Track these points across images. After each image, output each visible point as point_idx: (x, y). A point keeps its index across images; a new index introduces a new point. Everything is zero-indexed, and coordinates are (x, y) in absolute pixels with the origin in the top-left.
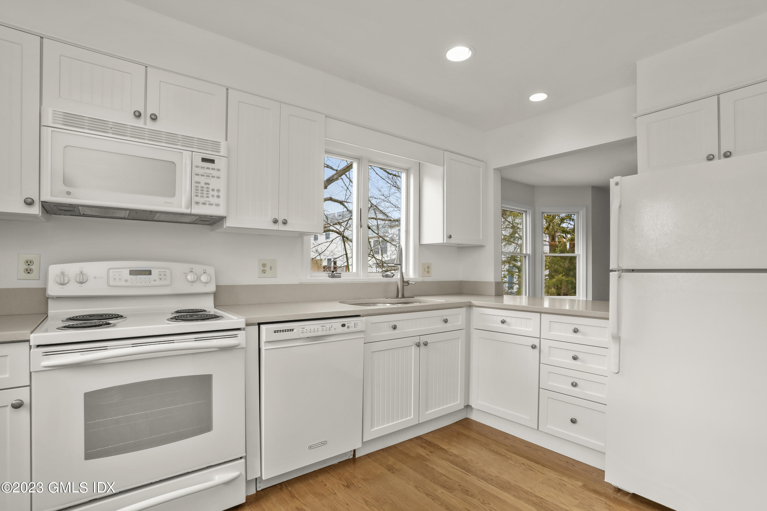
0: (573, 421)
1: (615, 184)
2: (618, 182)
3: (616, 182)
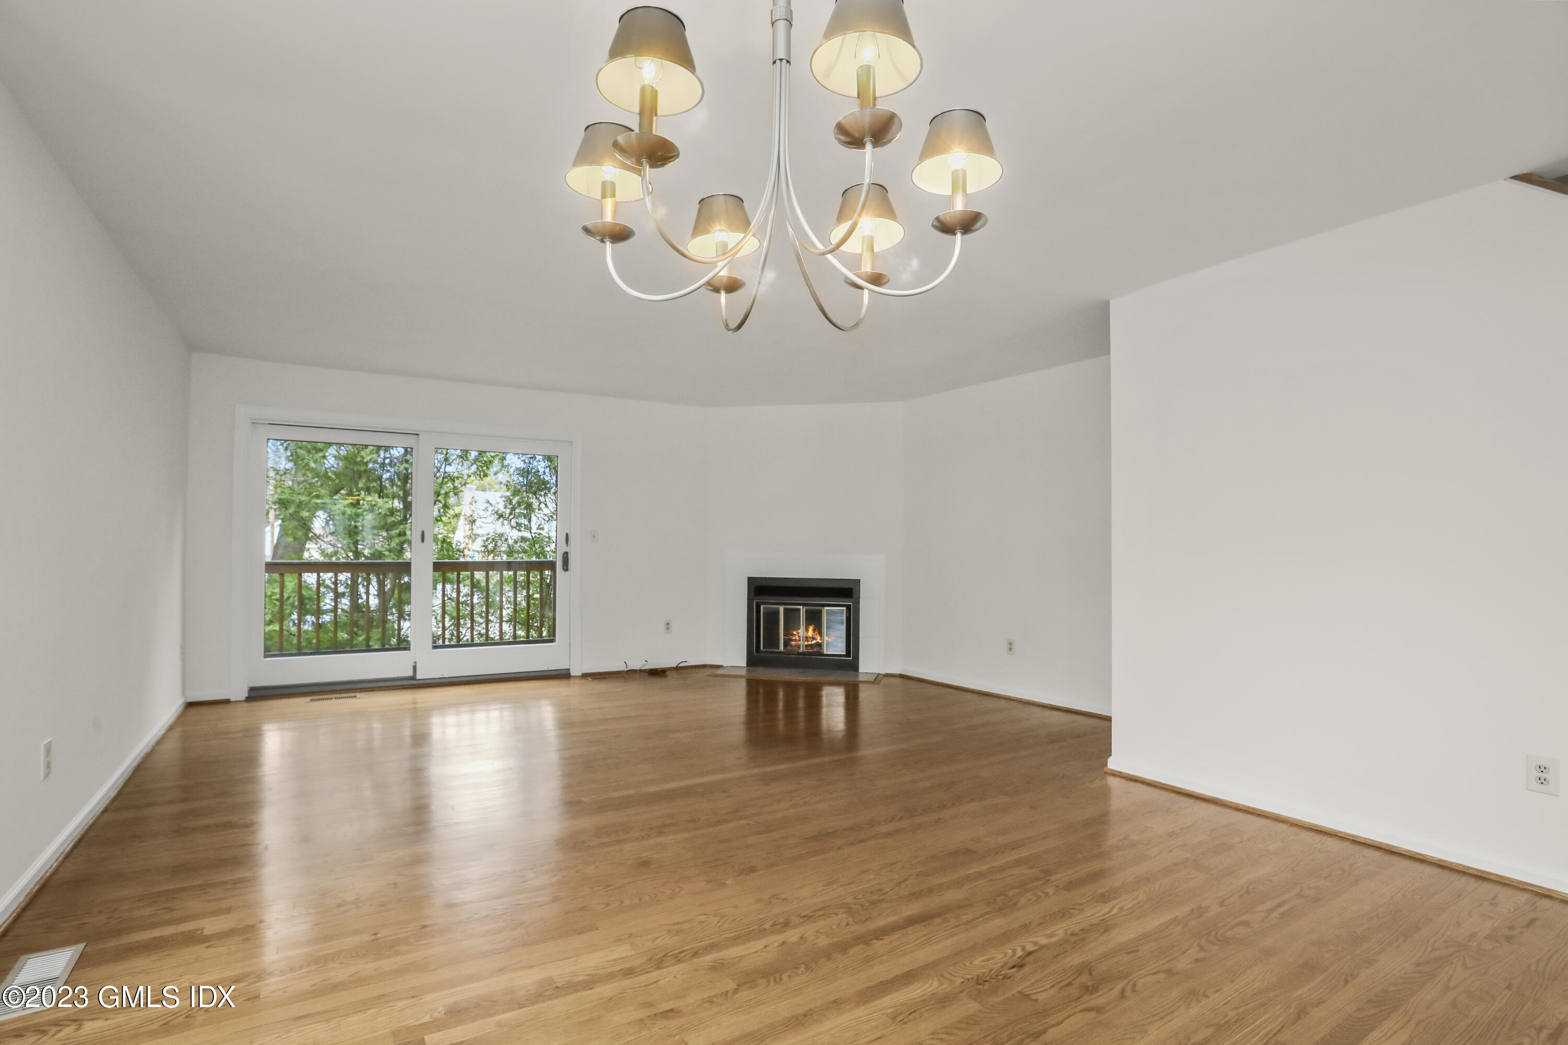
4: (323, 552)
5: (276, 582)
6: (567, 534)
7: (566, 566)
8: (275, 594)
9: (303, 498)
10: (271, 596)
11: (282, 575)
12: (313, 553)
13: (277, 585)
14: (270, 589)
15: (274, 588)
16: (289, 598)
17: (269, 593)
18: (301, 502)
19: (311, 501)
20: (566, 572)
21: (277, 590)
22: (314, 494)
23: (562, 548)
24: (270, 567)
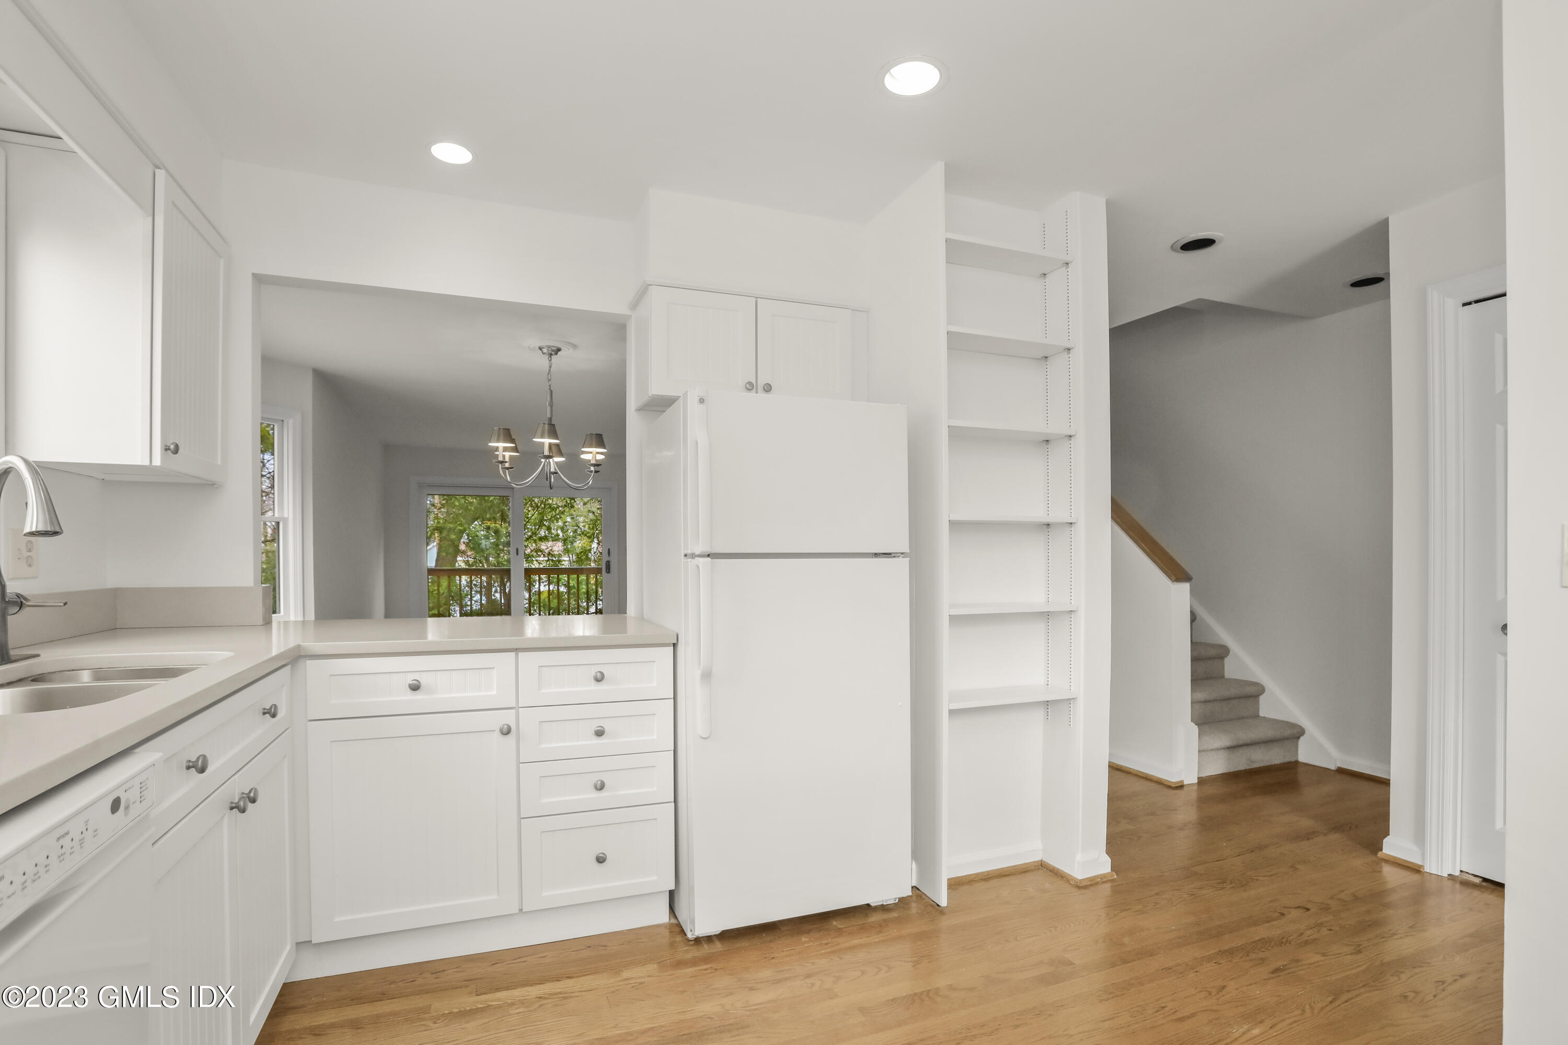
0: (601, 860)
1: (699, 400)
2: (704, 398)
3: (700, 397)
4: (467, 562)
5: (436, 582)
6: (609, 549)
7: (608, 569)
8: (435, 590)
9: (451, 526)
10: (432, 592)
11: (439, 577)
12: (460, 563)
13: (436, 584)
14: (432, 587)
15: (435, 587)
16: (443, 593)
17: (431, 590)
18: (450, 528)
19: (456, 527)
20: (608, 574)
21: (436, 588)
22: (458, 523)
23: (605, 558)
24: (431, 571)
